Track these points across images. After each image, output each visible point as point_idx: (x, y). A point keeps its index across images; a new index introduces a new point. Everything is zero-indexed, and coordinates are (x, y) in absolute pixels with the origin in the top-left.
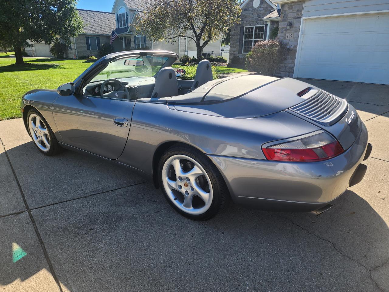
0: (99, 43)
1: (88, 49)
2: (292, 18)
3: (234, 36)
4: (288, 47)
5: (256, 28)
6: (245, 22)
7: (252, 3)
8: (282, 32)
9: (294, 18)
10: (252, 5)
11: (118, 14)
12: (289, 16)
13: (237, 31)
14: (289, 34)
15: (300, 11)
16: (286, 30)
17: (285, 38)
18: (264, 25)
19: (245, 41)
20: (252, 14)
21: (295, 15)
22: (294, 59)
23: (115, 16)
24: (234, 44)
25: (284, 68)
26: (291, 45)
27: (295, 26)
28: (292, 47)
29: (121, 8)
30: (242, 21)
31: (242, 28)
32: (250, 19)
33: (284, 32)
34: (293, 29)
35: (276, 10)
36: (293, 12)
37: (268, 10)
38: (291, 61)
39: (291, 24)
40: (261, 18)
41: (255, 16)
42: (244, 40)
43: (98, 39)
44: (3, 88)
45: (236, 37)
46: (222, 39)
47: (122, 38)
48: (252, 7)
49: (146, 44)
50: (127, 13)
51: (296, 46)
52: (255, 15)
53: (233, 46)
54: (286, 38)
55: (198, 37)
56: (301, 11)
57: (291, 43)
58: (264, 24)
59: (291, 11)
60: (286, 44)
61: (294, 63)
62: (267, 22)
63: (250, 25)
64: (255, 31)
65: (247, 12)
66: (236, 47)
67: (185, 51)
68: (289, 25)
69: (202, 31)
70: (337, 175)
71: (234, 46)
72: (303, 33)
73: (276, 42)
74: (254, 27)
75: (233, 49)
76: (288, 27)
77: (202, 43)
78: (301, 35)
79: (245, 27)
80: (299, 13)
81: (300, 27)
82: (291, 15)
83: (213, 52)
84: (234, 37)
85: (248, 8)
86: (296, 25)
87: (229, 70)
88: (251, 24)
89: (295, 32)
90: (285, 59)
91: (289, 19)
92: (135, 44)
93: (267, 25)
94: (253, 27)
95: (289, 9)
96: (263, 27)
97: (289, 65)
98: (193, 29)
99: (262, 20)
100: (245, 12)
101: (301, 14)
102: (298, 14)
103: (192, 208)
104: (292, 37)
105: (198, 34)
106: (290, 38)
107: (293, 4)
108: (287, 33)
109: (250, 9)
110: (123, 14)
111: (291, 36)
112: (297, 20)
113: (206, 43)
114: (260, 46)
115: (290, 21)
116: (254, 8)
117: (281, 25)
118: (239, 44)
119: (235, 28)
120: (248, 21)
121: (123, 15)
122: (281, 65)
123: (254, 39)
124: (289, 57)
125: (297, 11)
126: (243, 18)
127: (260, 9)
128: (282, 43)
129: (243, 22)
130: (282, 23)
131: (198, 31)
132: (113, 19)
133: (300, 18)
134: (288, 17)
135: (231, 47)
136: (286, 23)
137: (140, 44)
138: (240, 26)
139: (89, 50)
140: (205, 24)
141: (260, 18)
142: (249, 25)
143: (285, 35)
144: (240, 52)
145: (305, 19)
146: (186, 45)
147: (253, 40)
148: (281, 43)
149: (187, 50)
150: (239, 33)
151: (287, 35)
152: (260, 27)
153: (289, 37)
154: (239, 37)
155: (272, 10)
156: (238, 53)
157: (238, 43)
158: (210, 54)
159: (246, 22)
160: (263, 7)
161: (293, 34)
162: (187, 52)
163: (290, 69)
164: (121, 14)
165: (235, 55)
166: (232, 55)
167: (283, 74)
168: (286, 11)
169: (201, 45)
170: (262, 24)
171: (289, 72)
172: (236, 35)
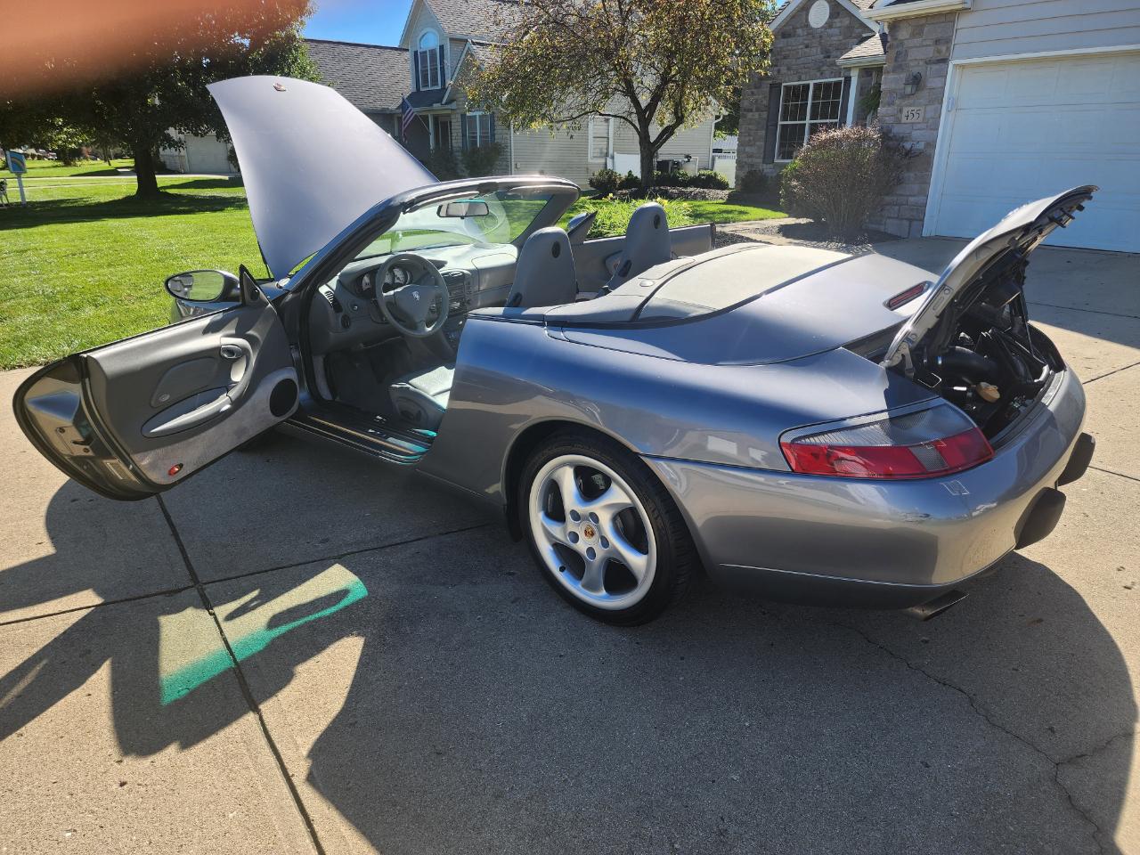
2: (921, 63)
3: (751, 111)
4: (908, 146)
5: (817, 86)
6: (784, 70)
7: (807, 15)
8: (890, 104)
9: (928, 62)
10: (807, 20)
11: (416, 53)
12: (913, 54)
13: (762, 96)
14: (910, 109)
15: (945, 41)
16: (904, 96)
17: (899, 122)
18: (843, 79)
19: (783, 126)
20: (807, 47)
21: (930, 52)
22: (925, 180)
23: (408, 55)
24: (749, 135)
25: (897, 207)
26: (917, 140)
27: (929, 85)
28: (921, 146)
29: (425, 34)
30: (776, 66)
31: (775, 87)
32: (799, 62)
33: (897, 102)
34: (925, 93)
35: (877, 35)
36: (924, 43)
37: (853, 35)
38: (916, 187)
39: (917, 81)
40: (831, 59)
41: (816, 53)
42: (780, 123)
44: (109, 265)
45: (757, 115)
46: (717, 117)
47: (426, 118)
48: (807, 25)
49: (493, 135)
50: (442, 48)
51: (931, 145)
52: (814, 50)
53: (747, 139)
54: (904, 120)
55: (645, 116)
56: (948, 41)
57: (915, 134)
58: (842, 74)
59: (917, 41)
60: (903, 139)
61: (924, 193)
62: (849, 69)
63: (800, 80)
64: (815, 97)
65: (790, 39)
66: (758, 143)
67: (607, 155)
68: (913, 84)
69: (656, 98)
70: (974, 514)
71: (750, 140)
72: (954, 105)
73: (872, 132)
74: (812, 83)
75: (747, 149)
76: (909, 89)
77: (654, 131)
78: (948, 110)
79: (784, 84)
80: (944, 48)
81: (943, 88)
82: (918, 53)
83: (688, 157)
84: (750, 115)
85: (795, 28)
86: (932, 82)
87: (731, 212)
88: (803, 77)
89: (931, 102)
90: (900, 181)
91: (912, 64)
92: (464, 135)
93: (848, 80)
94: (808, 86)
95: (913, 35)
96: (838, 84)
97: (912, 199)
98: (630, 92)
99: (834, 64)
100: (785, 40)
101: (948, 49)
102: (939, 52)
103: (604, 592)
104: (920, 119)
105: (643, 105)
106: (913, 121)
107: (923, 21)
108: (907, 106)
109: (799, 31)
110: (431, 51)
111: (916, 116)
112: (935, 67)
113: (668, 132)
114: (823, 145)
115: (915, 70)
116: (812, 28)
117: (888, 82)
118: (766, 133)
119: (756, 88)
120: (794, 67)
121: (433, 52)
122: (888, 199)
123: (812, 118)
124: (912, 175)
125: (937, 42)
126: (779, 57)
127: (830, 31)
128: (891, 135)
129: (779, 71)
130: (891, 76)
131: (644, 100)
132: (404, 64)
133: (945, 61)
134: (909, 58)
135: (741, 144)
136: (903, 76)
137: (476, 137)
138: (770, 82)
140: (665, 79)
141: (829, 57)
142: (796, 78)
143: (901, 111)
144: (768, 158)
145: (963, 66)
146: (608, 138)
147: (808, 121)
148: (886, 135)
149: (611, 152)
150: (765, 102)
151: (905, 110)
152: (828, 85)
153: (911, 116)
154: (765, 115)
155: (864, 35)
156: (760, 160)
157: (764, 132)
158: (678, 163)
159: (789, 69)
160: (838, 25)
161: (922, 109)
162: (613, 157)
163: (912, 210)
164: (425, 52)
165: (752, 165)
166: (743, 166)
167: (891, 226)
168: (902, 43)
169: (652, 139)
170: (835, 77)
171: (910, 220)
172: (757, 110)
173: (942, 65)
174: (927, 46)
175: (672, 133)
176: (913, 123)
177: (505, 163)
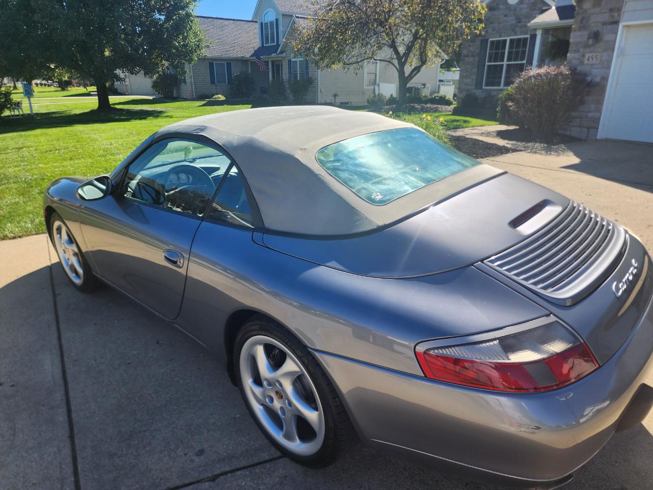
0: (230, 73)
1: (213, 82)
2: (599, 24)
3: (468, 56)
4: (589, 79)
5: (511, 41)
6: (490, 30)
8: (576, 51)
9: (604, 24)
11: (262, 23)
12: (592, 19)
13: (475, 48)
14: (591, 55)
15: (617, 10)
16: (586, 46)
17: (582, 63)
18: (528, 36)
19: (488, 66)
20: (506, 16)
21: (606, 17)
22: (600, 102)
23: (257, 26)
24: (467, 72)
25: (579, 120)
26: (596, 74)
27: (605, 39)
28: (598, 79)
29: (267, 13)
30: (487, 28)
31: (484, 42)
32: (500, 25)
33: (581, 50)
34: (602, 44)
35: (554, 8)
36: (603, 11)
37: (537, 8)
38: (593, 107)
39: (596, 36)
40: (522, 24)
41: (511, 20)
42: (487, 64)
43: (229, 65)
45: (472, 59)
46: (442, 60)
47: (267, 63)
48: (506, 3)
49: (307, 73)
50: (277, 20)
51: (605, 79)
52: (511, 18)
53: (465, 74)
54: (586, 62)
55: (402, 60)
56: (619, 10)
57: (594, 71)
58: (529, 33)
59: (597, 10)
60: (585, 75)
61: (599, 110)
62: (535, 30)
63: (500, 36)
64: (510, 47)
65: (496, 11)
66: (472, 77)
67: (375, 84)
68: (593, 38)
69: (409, 49)
71: (467, 75)
72: (622, 53)
73: (565, 70)
74: (508, 39)
75: (465, 80)
76: (591, 42)
77: (408, 70)
78: (618, 56)
79: (490, 40)
80: (616, 14)
81: (615, 41)
82: (598, 18)
83: (424, 85)
84: (467, 59)
85: (498, 5)
86: (607, 37)
87: (458, 121)
88: (503, 35)
89: (606, 50)
90: (582, 102)
91: (592, 25)
92: (290, 72)
93: (534, 37)
94: (505, 41)
95: (594, 6)
96: (526, 39)
97: (590, 115)
98: (393, 46)
99: (526, 26)
100: (493, 12)
101: (619, 15)
102: (613, 17)
104: (598, 62)
105: (401, 54)
106: (593, 62)
108: (587, 52)
109: (501, 6)
110: (270, 22)
111: (595, 59)
112: (610, 27)
113: (417, 69)
115: (595, 29)
116: (509, 5)
117: (573, 38)
118: (478, 70)
119: (473, 42)
120: (497, 29)
121: (272, 23)
122: (574, 114)
123: (508, 60)
124: (591, 98)
125: (611, 10)
126: (487, 23)
127: (521, 6)
128: (577, 72)
129: (487, 32)
130: (578, 33)
131: (402, 50)
132: (255, 30)
133: (616, 23)
134: (591, 21)
135: (461, 77)
136: (586, 33)
137: (297, 74)
138: (482, 38)
139: (213, 85)
140: (416, 36)
141: (520, 22)
142: (498, 36)
143: (584, 56)
144: (478, 85)
145: (628, 26)
146: (376, 74)
147: (505, 63)
148: (573, 70)
149: (377, 82)
150: (477, 51)
151: (587, 56)
152: (519, 40)
153: (591, 59)
154: (477, 59)
155: (544, 8)
156: (474, 87)
157: (476, 69)
158: (418, 89)
159: (493, 30)
161: (600, 55)
162: (379, 85)
163: (590, 121)
164: (267, 23)
165: (468, 90)
166: (462, 91)
167: (574, 132)
168: (586, 11)
169: (406, 75)
170: (524, 34)
171: (589, 128)
172: (473, 56)
173: (614, 26)
174: (604, 13)
175: (419, 71)
176: (592, 64)
177: (314, 89)
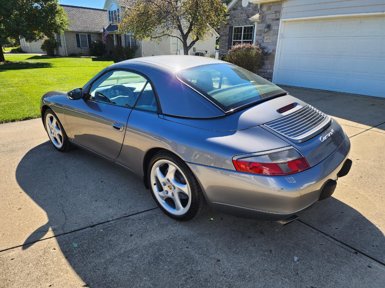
0: (90, 41)
1: (79, 46)
2: (271, 20)
3: (223, 36)
4: (266, 51)
5: (245, 28)
7: (241, 2)
8: (260, 35)
9: (273, 20)
10: (241, 4)
11: (109, 11)
12: (268, 17)
13: (227, 31)
14: (267, 37)
15: (278, 12)
16: (265, 32)
17: (263, 42)
19: (234, 42)
20: (241, 14)
21: (273, 16)
22: (272, 64)
23: (107, 12)
24: (223, 45)
25: (263, 73)
26: (270, 49)
27: (273, 29)
28: (271, 51)
29: (112, 5)
30: (231, 20)
31: (231, 28)
32: (239, 19)
33: (263, 34)
34: (271, 32)
37: (257, 10)
38: (269, 66)
39: (269, 27)
41: (244, 16)
42: (233, 40)
43: (89, 36)
45: (225, 38)
46: (217, 38)
47: (112, 35)
48: (241, 6)
49: (135, 42)
50: (118, 10)
51: (274, 51)
52: (244, 15)
53: (222, 46)
54: (265, 41)
55: (185, 37)
56: (280, 12)
57: (269, 47)
58: (253, 24)
59: (269, 12)
60: (265, 48)
61: (272, 68)
62: (254, 22)
63: (239, 25)
64: (245, 31)
65: (235, 11)
66: (225, 48)
67: (177, 50)
68: (268, 28)
69: (190, 30)
71: (223, 46)
72: (283, 37)
74: (243, 27)
75: (222, 50)
76: (266, 30)
78: (280, 38)
79: (234, 27)
80: (278, 15)
81: (278, 30)
82: (270, 17)
83: (206, 51)
85: (237, 7)
86: (274, 28)
88: (240, 24)
89: (274, 35)
90: (264, 64)
91: (267, 20)
92: (126, 42)
94: (242, 28)
95: (268, 10)
96: (252, 27)
97: (268, 71)
99: (250, 20)
100: (234, 11)
101: (280, 15)
102: (277, 16)
104: (270, 41)
107: (271, 4)
108: (266, 36)
109: (239, 8)
110: (114, 11)
112: (275, 22)
115: (268, 23)
116: (243, 7)
117: (259, 28)
118: (228, 44)
119: (224, 28)
120: (237, 21)
121: (115, 11)
122: (260, 70)
123: (243, 39)
124: (268, 62)
125: (276, 12)
126: (232, 17)
127: (249, 8)
129: (232, 22)
130: (260, 25)
132: (106, 15)
133: (278, 19)
134: (266, 18)
135: (220, 48)
136: (264, 25)
137: (130, 43)
138: (229, 26)
139: (79, 48)
140: (192, 24)
141: (249, 17)
142: (238, 25)
145: (285, 22)
146: (178, 44)
149: (179, 49)
150: (228, 33)
151: (265, 38)
152: (248, 27)
153: (267, 40)
154: (228, 37)
158: (203, 53)
159: (235, 21)
160: (252, 6)
161: (271, 37)
162: (179, 51)
163: (268, 74)
164: (112, 11)
165: (224, 55)
166: (221, 56)
168: (264, 12)
169: (188, 45)
170: (251, 25)
171: (267, 78)
172: (225, 36)
173: (277, 21)
174: (273, 14)
175: (194, 43)
176: (268, 43)
177: (140, 52)
